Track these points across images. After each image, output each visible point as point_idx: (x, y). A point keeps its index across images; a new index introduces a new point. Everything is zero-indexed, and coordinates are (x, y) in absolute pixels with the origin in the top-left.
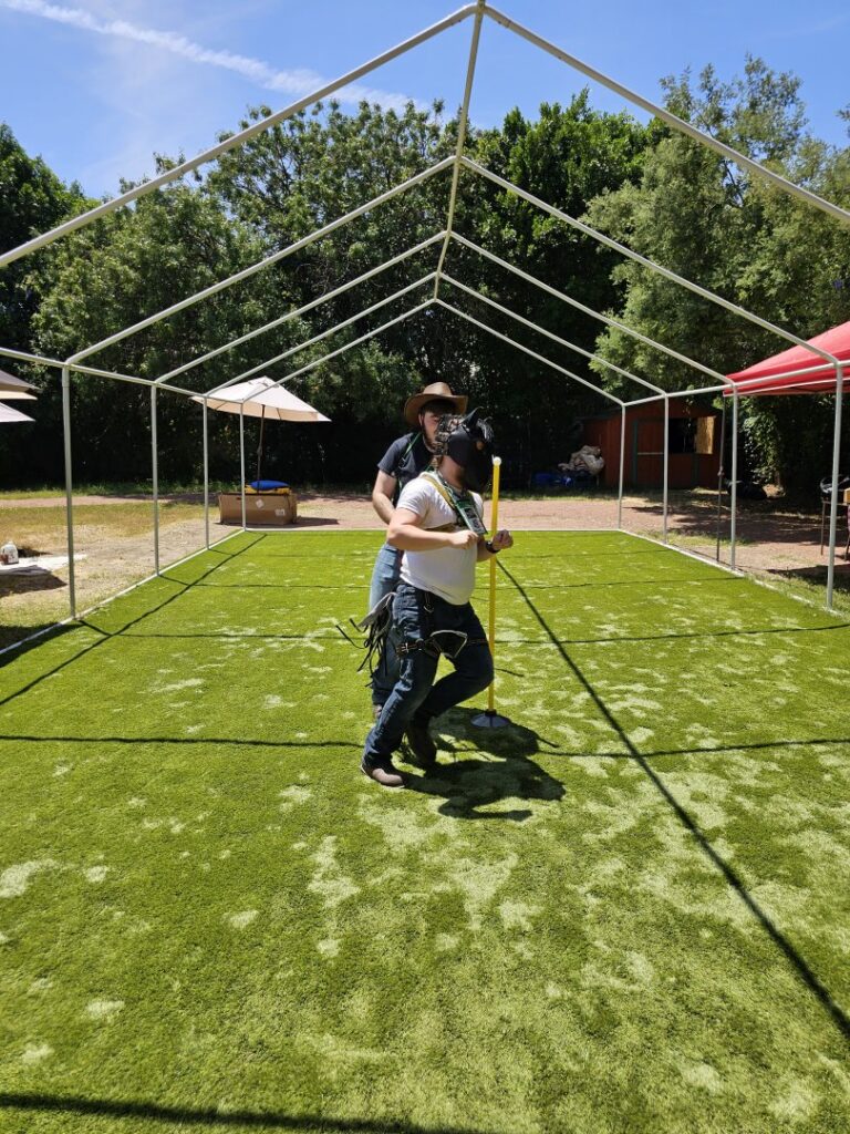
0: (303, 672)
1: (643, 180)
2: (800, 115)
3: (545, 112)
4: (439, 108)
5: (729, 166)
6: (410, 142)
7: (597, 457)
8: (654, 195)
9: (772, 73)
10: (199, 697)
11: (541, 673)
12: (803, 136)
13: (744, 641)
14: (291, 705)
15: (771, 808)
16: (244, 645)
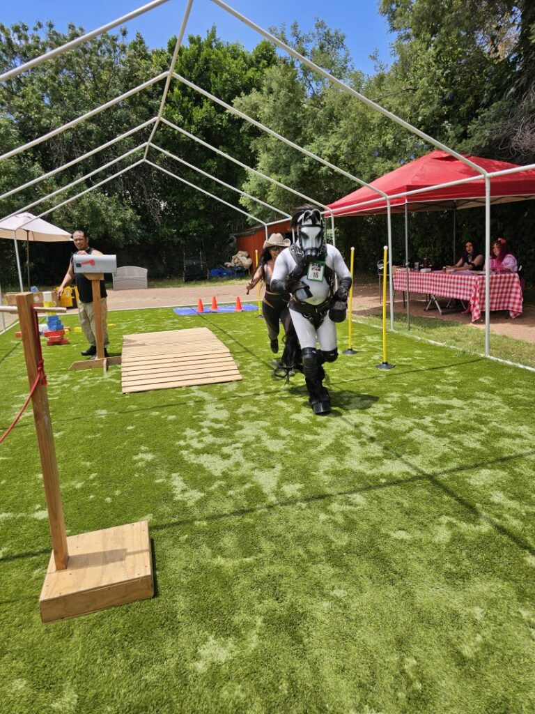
0: (113, 395)
1: (265, 89)
2: (348, 55)
3: (192, 40)
4: (124, 33)
5: (311, 83)
6: (107, 54)
7: (248, 257)
8: (272, 97)
9: (330, 29)
11: (257, 378)
12: (349, 67)
15: (394, 424)
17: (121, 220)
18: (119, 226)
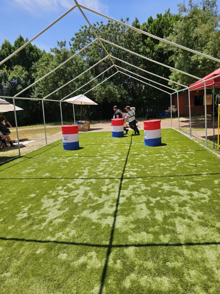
0: (59, 167)
1: (174, 33)
4: (128, 20)
6: (121, 29)
10: (31, 174)
11: (115, 167)
13: (175, 157)
14: (50, 175)
15: (138, 199)
16: (52, 161)
17: (121, 95)
18: (119, 97)
